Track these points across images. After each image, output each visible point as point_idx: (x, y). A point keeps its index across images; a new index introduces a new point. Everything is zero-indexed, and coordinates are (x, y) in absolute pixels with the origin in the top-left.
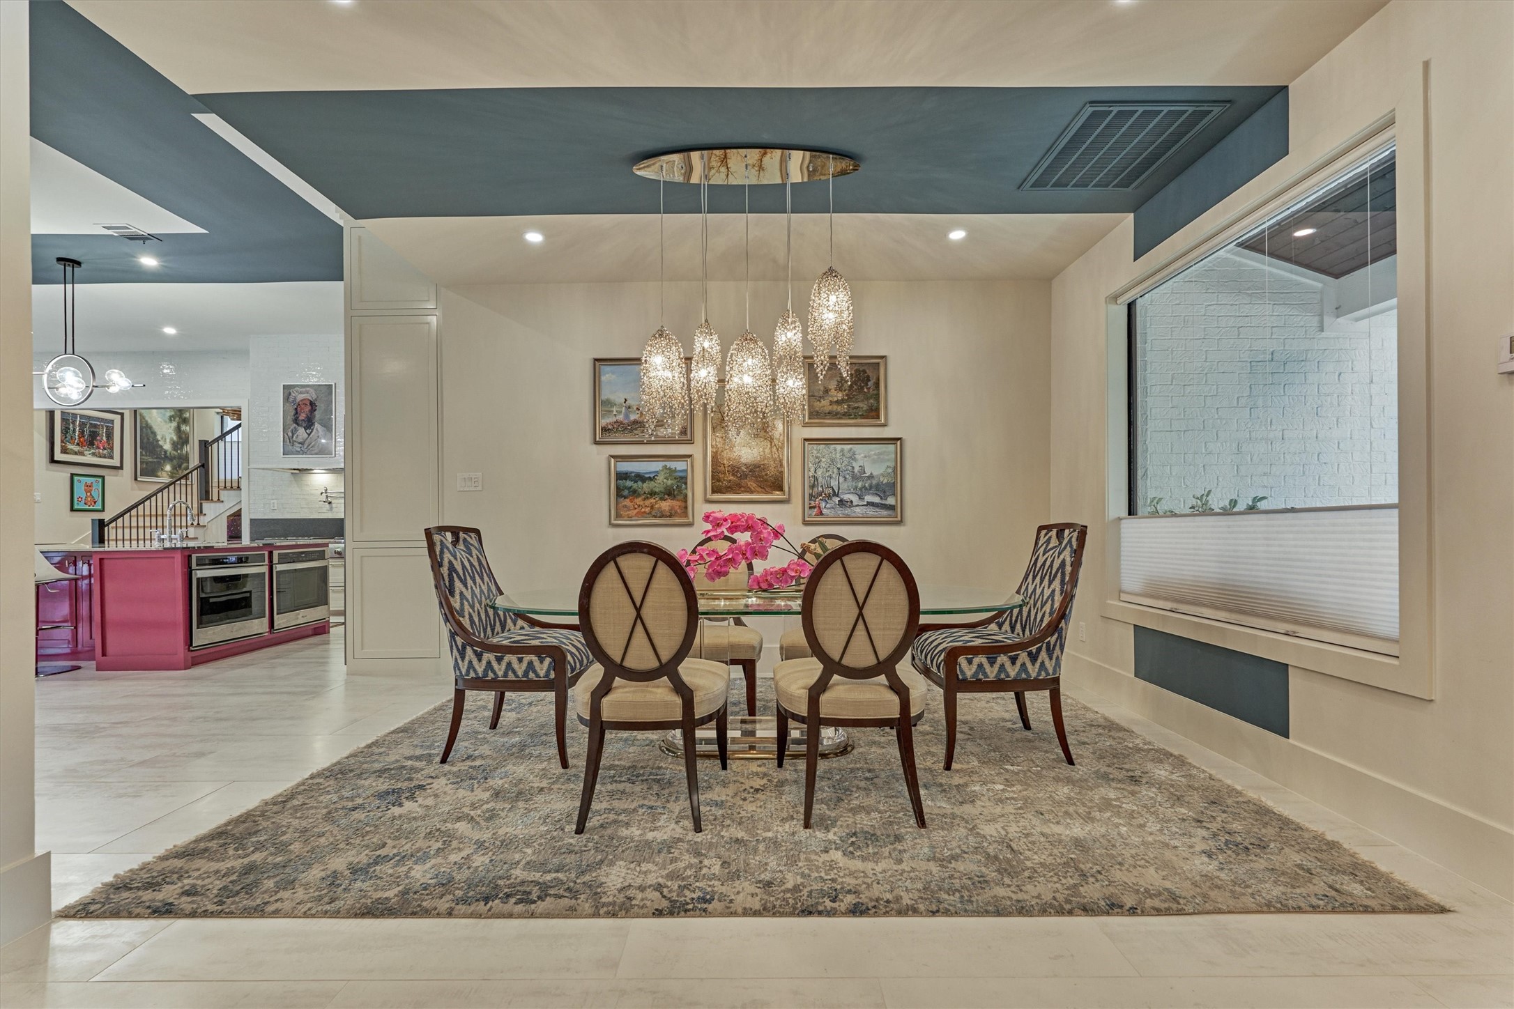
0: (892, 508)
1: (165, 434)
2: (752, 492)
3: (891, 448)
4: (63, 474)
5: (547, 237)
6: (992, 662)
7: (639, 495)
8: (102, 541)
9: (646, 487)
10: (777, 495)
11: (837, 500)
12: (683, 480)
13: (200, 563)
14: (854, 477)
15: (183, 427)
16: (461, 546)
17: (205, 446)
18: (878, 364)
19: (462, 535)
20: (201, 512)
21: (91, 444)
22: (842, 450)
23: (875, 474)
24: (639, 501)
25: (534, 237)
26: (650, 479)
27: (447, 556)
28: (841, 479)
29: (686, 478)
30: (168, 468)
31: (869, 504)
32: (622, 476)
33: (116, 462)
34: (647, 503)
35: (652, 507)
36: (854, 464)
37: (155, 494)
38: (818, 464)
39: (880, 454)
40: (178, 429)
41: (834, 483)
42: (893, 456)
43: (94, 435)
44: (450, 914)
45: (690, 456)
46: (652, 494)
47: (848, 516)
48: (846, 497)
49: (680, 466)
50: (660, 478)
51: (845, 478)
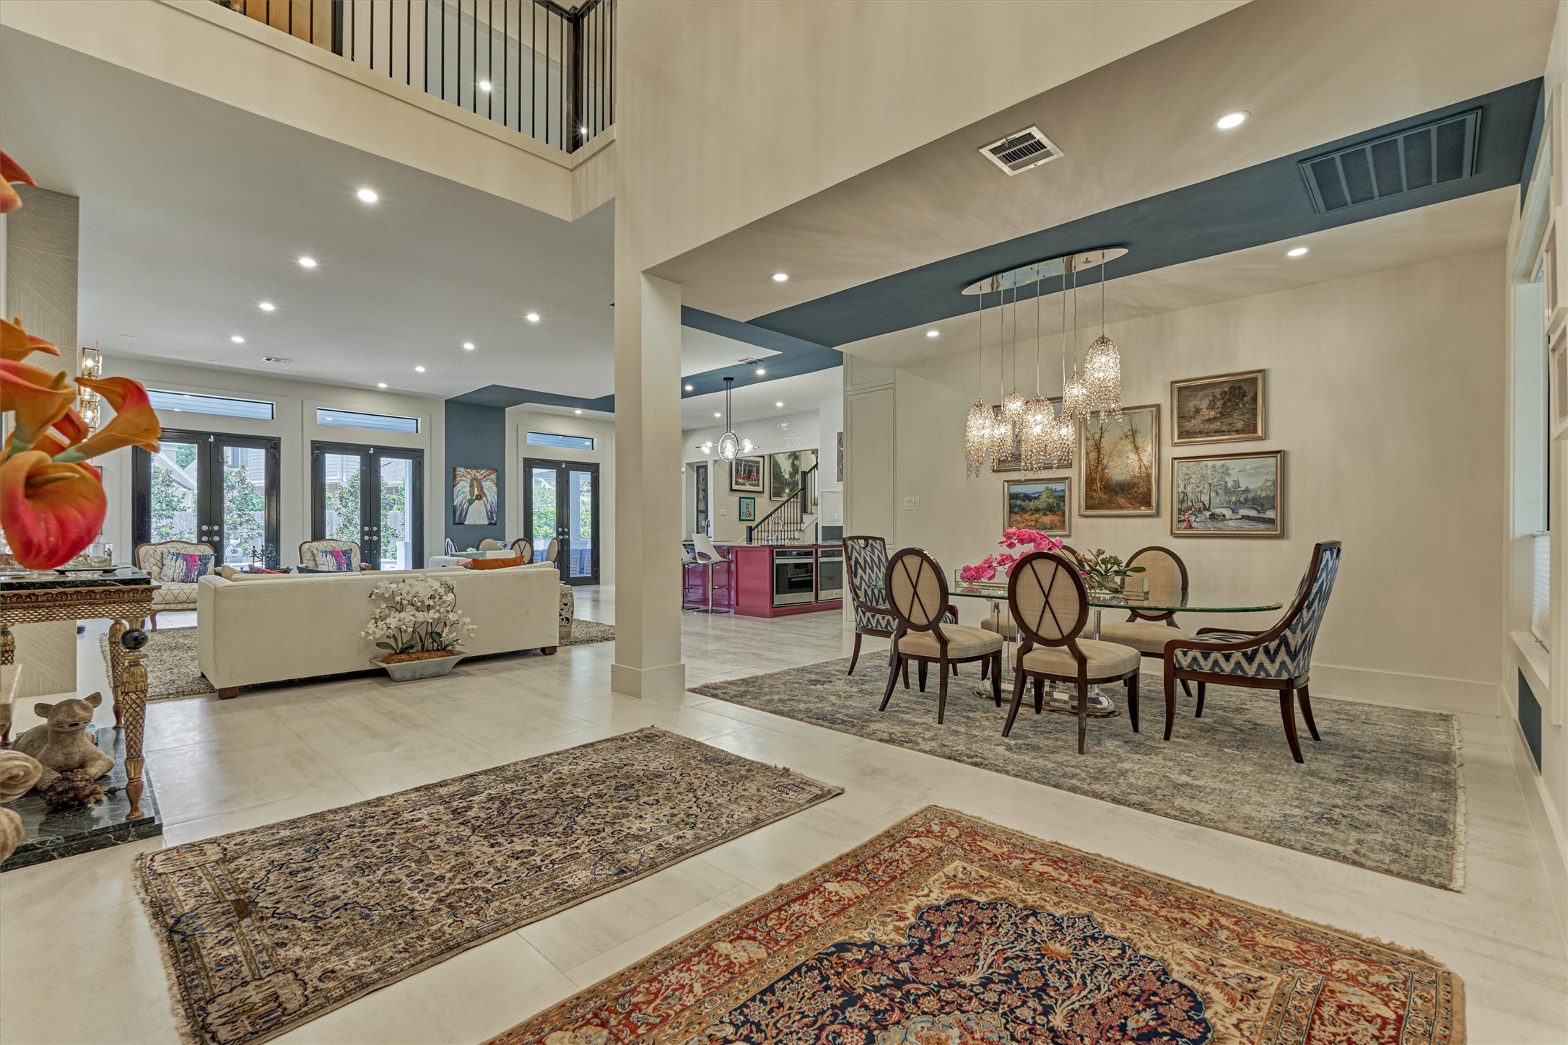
0: (1271, 521)
1: (786, 467)
2: (1122, 508)
3: (1271, 461)
4: (735, 497)
5: (941, 332)
6: (1206, 657)
7: (1027, 512)
8: (751, 540)
9: (1032, 505)
10: (1143, 510)
11: (1208, 514)
12: (1062, 498)
13: (779, 554)
14: (1227, 492)
15: (796, 462)
16: (869, 549)
17: (805, 474)
18: (1256, 379)
19: (870, 541)
20: (802, 522)
21: (749, 478)
22: (1214, 467)
23: (1251, 487)
24: (1026, 516)
25: (933, 334)
26: (1035, 498)
27: (855, 554)
28: (1213, 494)
29: (1064, 497)
30: (787, 491)
31: (1244, 517)
32: (1013, 497)
33: (760, 489)
34: (1033, 517)
35: (1037, 521)
36: (1227, 479)
37: (777, 509)
38: (1187, 480)
39: (1257, 468)
40: (793, 464)
41: (1205, 498)
42: (1274, 469)
43: (750, 472)
44: (801, 720)
45: (1067, 478)
46: (1037, 510)
47: (1219, 529)
48: (1218, 511)
49: (1059, 486)
50: (1044, 497)
51: (1217, 493)
